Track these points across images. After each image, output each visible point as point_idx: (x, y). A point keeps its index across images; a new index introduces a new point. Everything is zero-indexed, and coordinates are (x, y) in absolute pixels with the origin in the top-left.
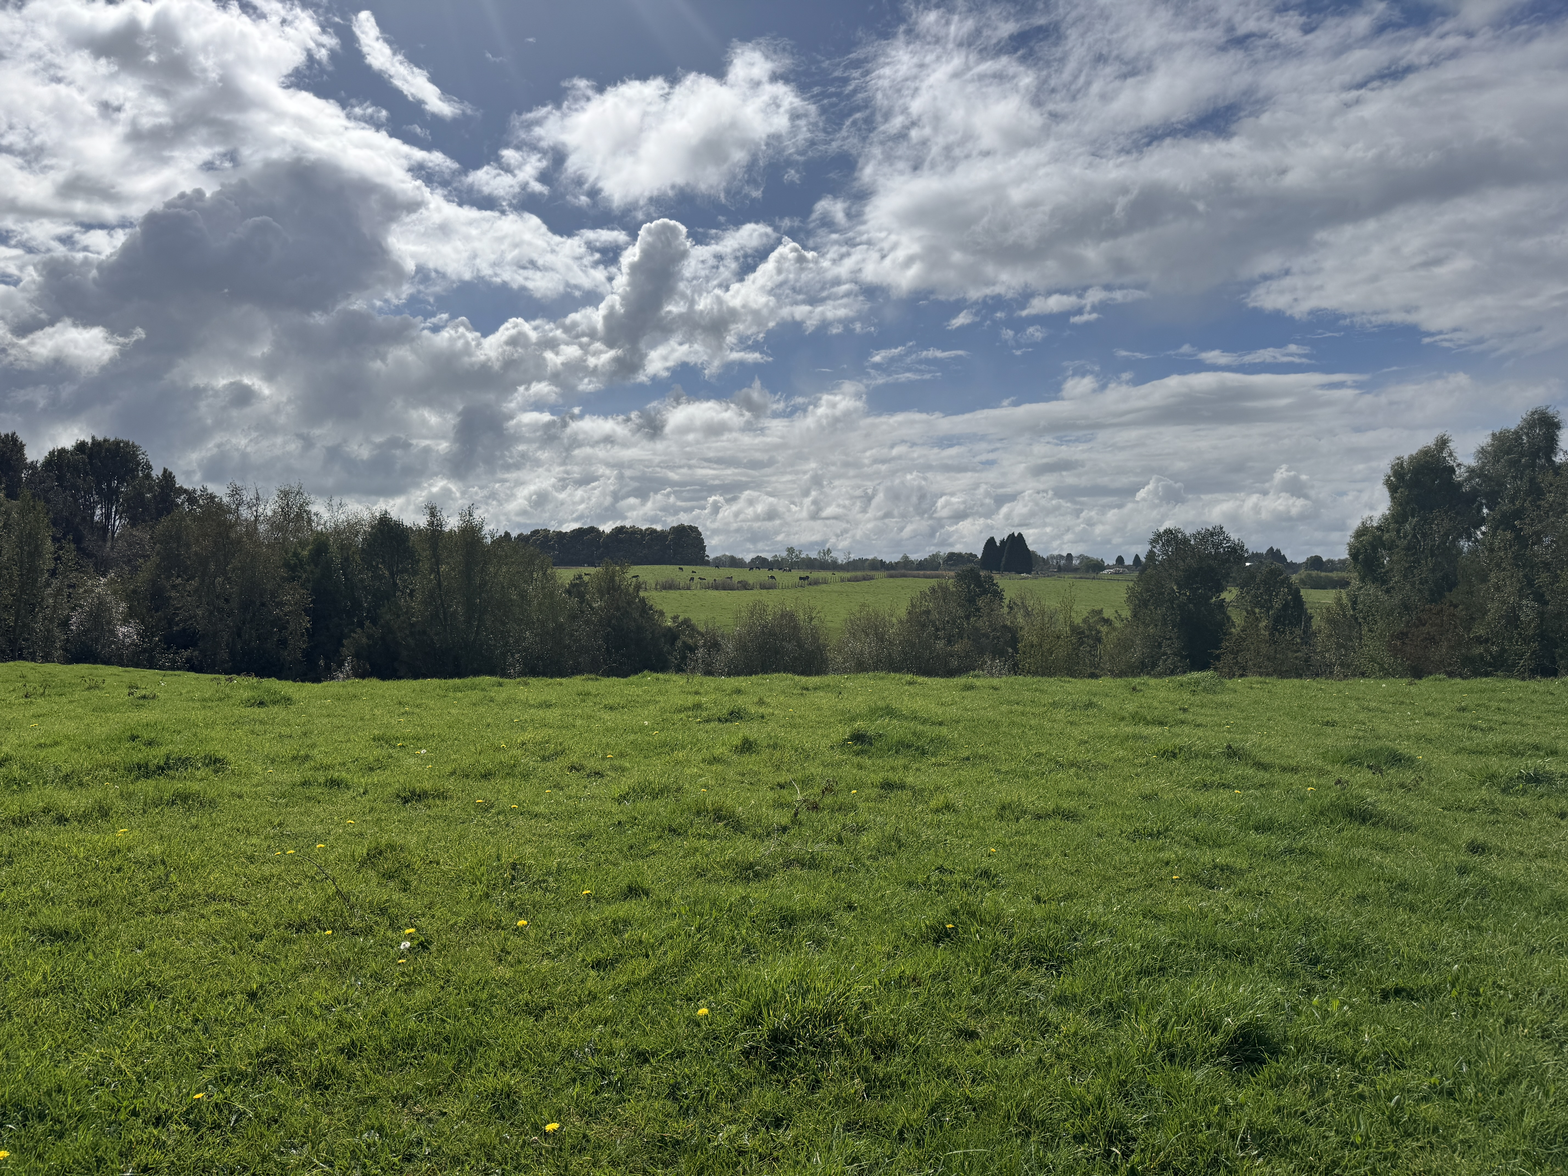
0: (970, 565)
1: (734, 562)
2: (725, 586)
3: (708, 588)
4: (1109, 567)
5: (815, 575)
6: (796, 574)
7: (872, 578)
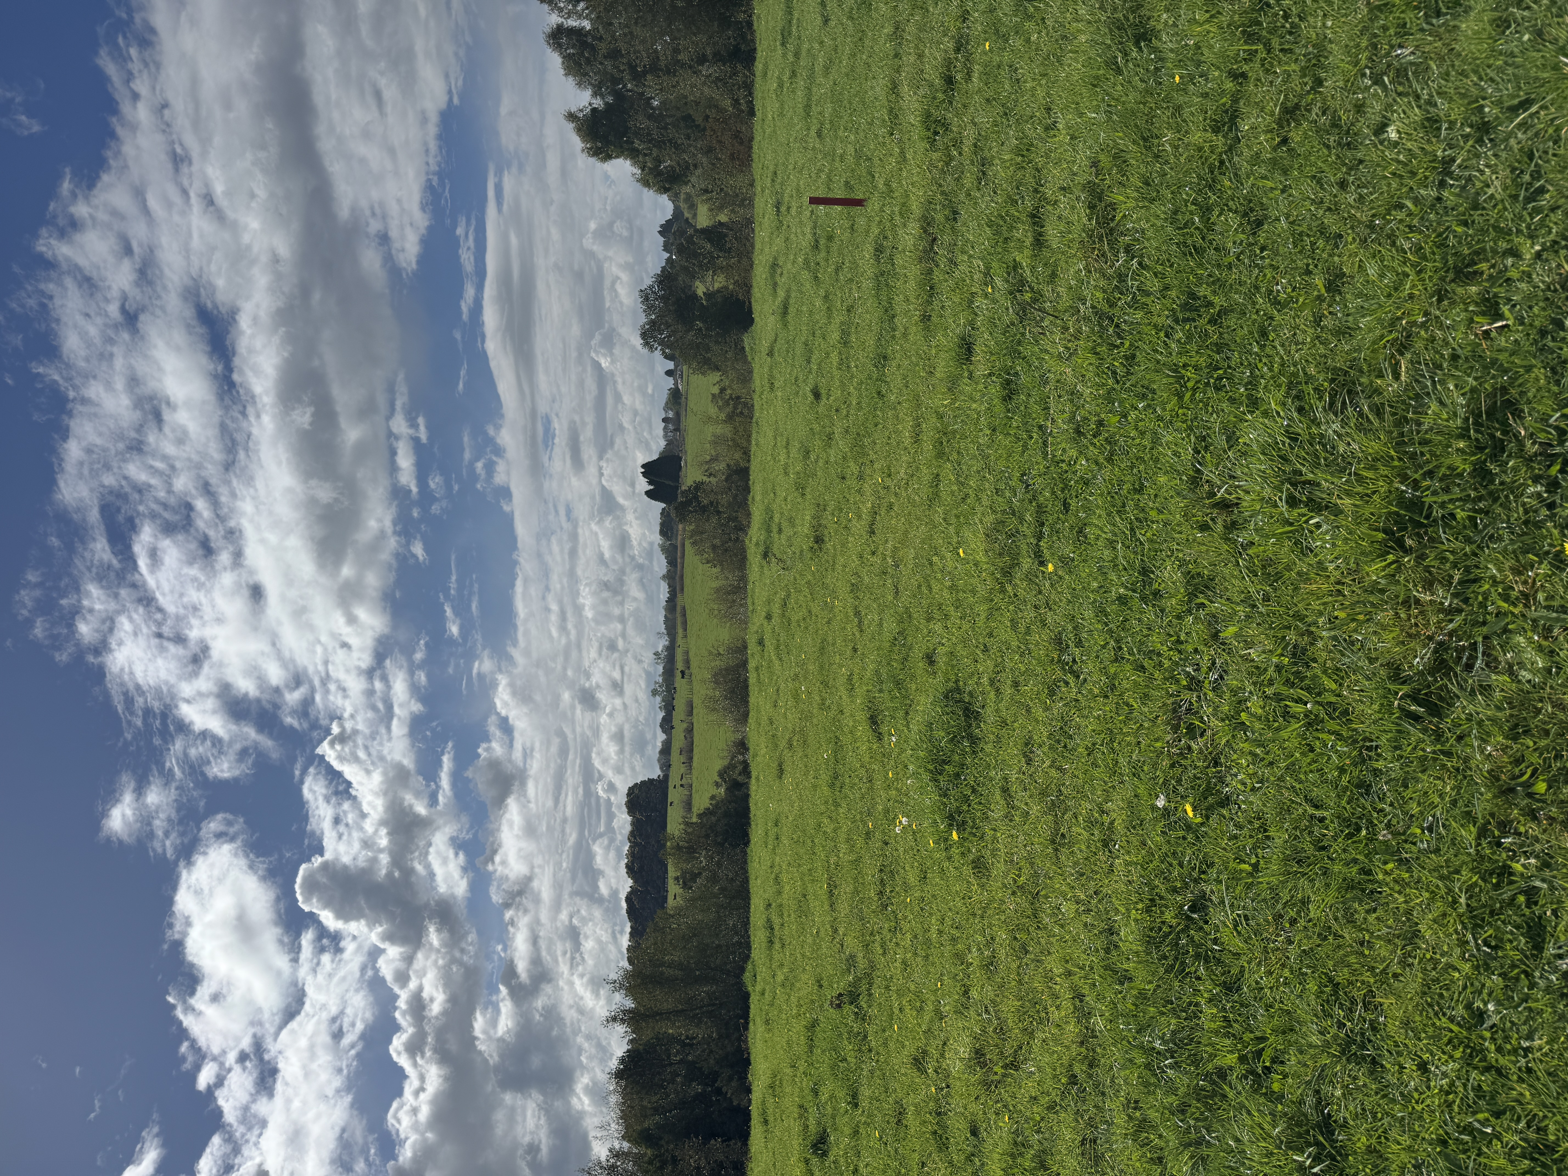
0: (673, 515)
1: (666, 750)
2: (689, 751)
3: (690, 767)
4: (676, 384)
5: (680, 665)
6: (679, 682)
7: (684, 608)
